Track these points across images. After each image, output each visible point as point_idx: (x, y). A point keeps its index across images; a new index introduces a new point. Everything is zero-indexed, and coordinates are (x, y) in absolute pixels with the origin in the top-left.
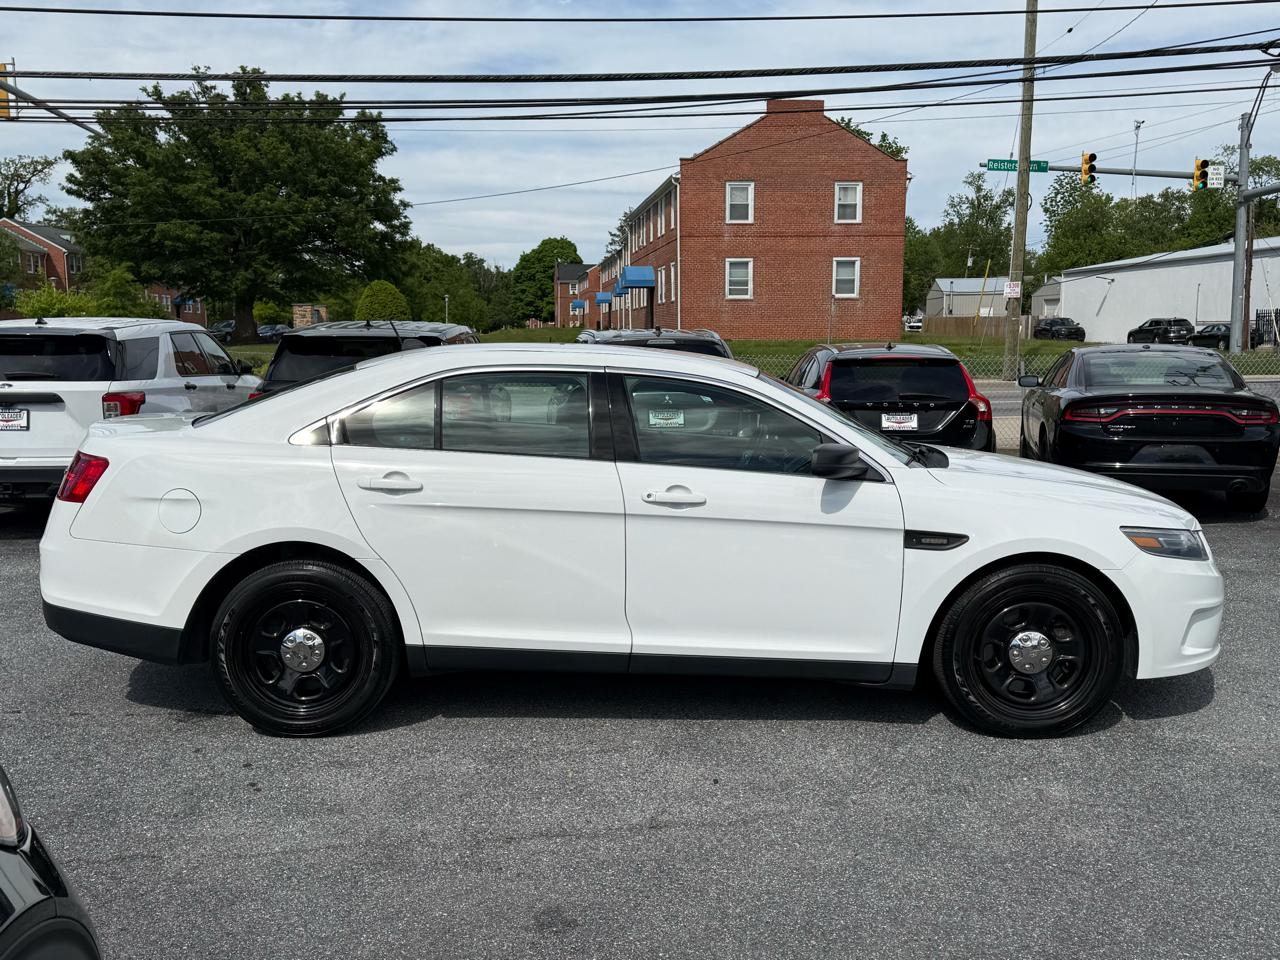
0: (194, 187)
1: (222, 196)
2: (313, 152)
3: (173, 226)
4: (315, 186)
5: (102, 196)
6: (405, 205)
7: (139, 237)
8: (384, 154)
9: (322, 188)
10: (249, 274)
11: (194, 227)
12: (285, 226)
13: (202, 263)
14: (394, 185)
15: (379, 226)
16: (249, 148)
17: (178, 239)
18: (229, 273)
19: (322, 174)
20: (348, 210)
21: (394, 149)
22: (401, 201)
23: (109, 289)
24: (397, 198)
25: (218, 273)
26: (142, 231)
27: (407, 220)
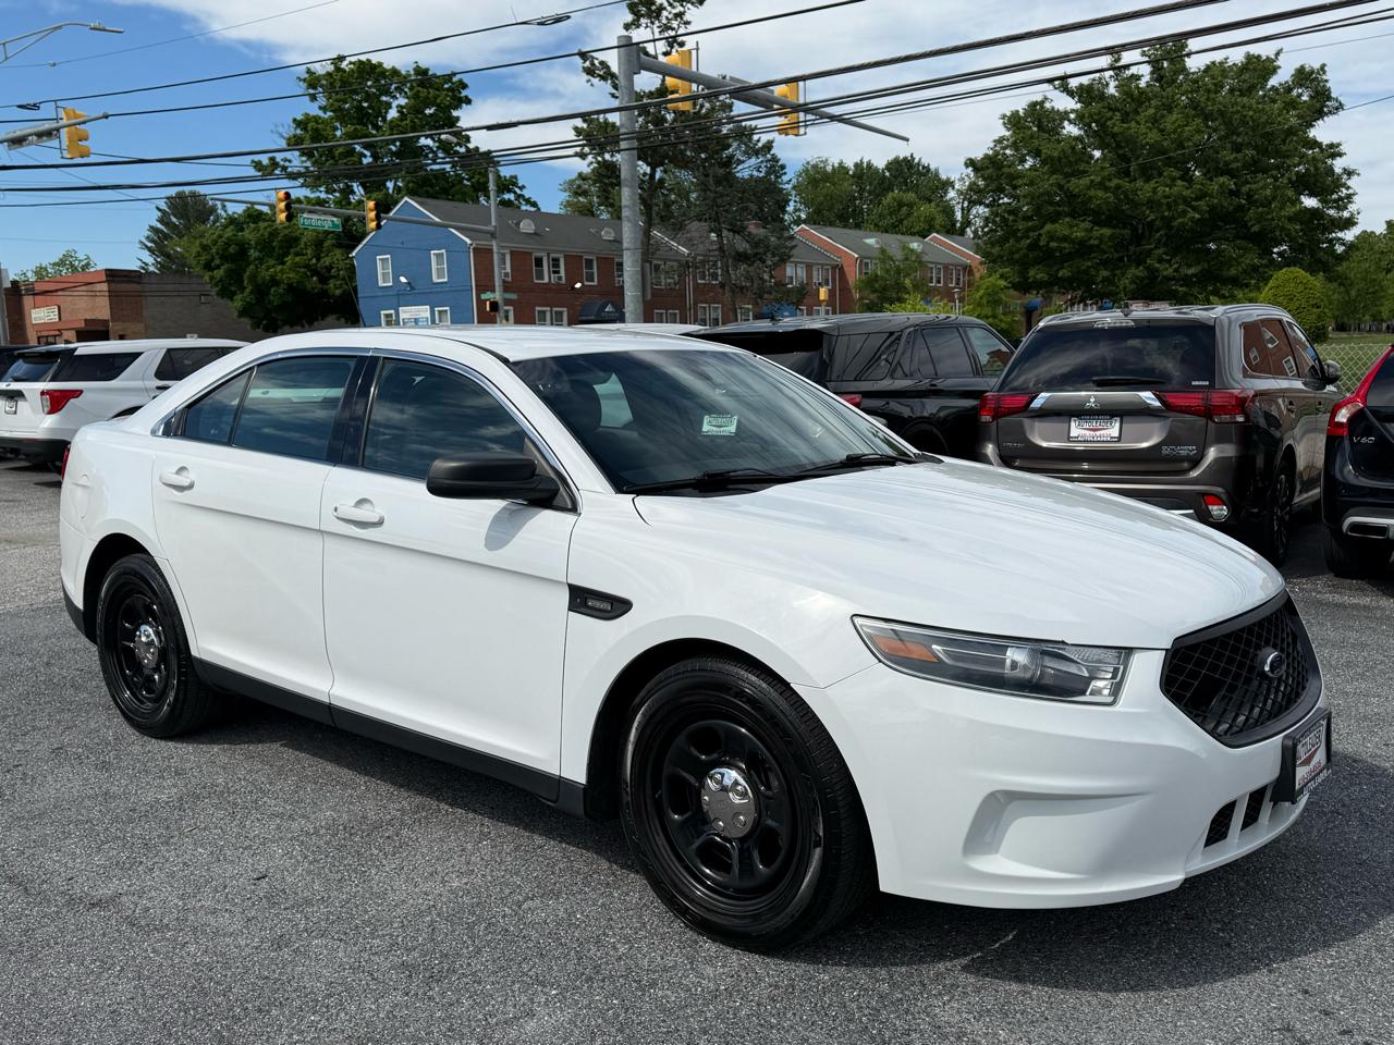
0: (1085, 181)
1: (1118, 187)
2: (1228, 123)
3: (1060, 228)
4: (1227, 164)
5: (1001, 201)
6: (1349, 173)
7: (1028, 241)
8: (1326, 114)
9: (1234, 165)
10: (1140, 272)
11: (1087, 225)
12: (1184, 213)
13: (1089, 264)
14: (1334, 151)
15: (1310, 202)
16: (1151, 129)
17: (1065, 239)
18: (1118, 272)
19: (1237, 148)
20: (1264, 188)
21: (1340, 107)
22: (1345, 169)
23: (981, 298)
24: (1338, 165)
25: (1105, 273)
26: (1031, 234)
27: (1351, 191)
